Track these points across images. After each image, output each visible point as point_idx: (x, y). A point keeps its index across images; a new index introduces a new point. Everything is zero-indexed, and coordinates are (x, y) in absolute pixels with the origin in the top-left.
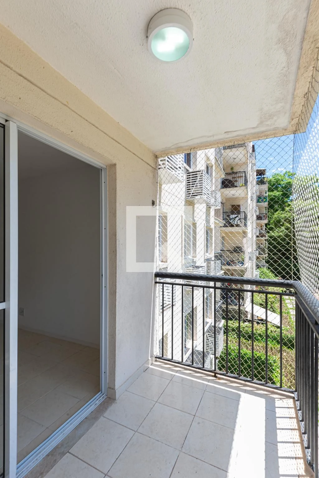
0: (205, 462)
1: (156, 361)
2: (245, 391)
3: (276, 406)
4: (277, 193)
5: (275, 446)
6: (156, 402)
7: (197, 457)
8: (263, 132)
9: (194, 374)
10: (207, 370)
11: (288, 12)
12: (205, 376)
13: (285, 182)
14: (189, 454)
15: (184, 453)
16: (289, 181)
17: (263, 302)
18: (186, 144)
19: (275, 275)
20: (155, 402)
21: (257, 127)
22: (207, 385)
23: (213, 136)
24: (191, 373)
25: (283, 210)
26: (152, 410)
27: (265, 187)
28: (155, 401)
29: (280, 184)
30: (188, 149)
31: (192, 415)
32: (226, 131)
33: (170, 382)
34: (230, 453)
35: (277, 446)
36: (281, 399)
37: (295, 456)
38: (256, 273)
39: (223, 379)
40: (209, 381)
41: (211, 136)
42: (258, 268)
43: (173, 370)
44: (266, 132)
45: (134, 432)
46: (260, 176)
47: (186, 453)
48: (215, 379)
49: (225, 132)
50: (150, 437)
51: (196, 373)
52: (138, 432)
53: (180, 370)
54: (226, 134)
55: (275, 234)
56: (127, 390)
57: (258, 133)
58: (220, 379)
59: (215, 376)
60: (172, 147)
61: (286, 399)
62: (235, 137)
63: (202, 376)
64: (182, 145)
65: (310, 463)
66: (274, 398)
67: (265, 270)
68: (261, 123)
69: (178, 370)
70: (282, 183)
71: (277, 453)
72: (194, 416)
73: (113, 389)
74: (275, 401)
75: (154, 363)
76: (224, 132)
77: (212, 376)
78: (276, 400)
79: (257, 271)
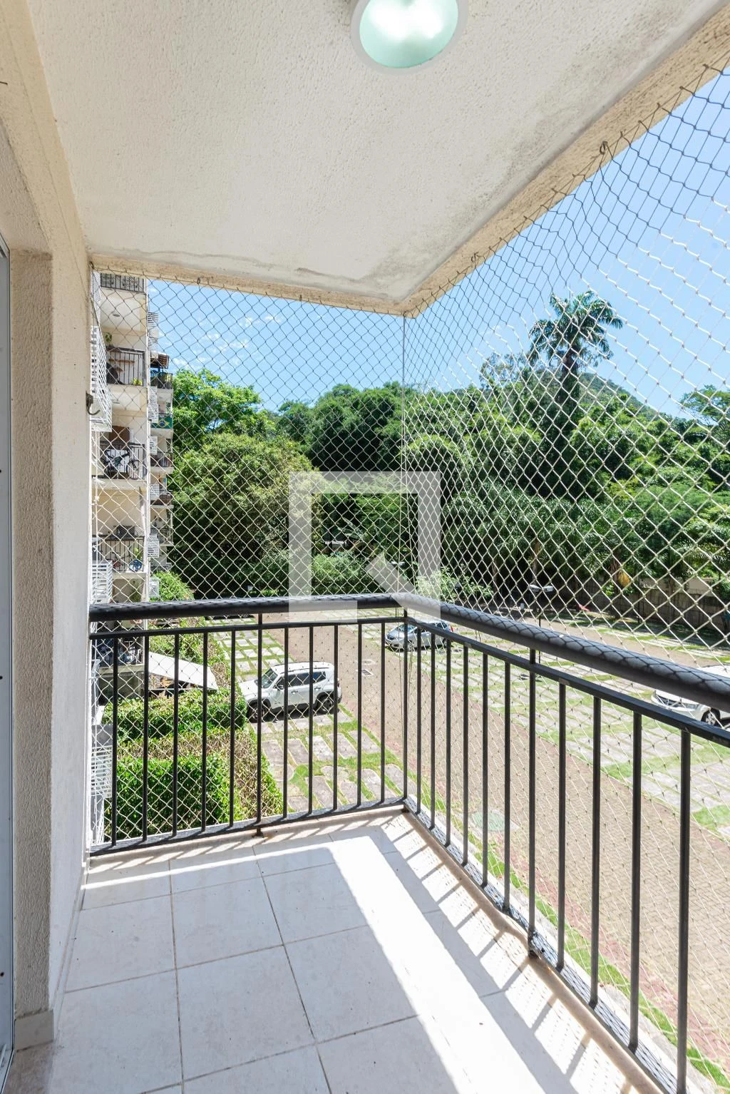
0: (371, 1028)
1: (92, 864)
2: (331, 837)
3: (392, 839)
4: (188, 413)
5: (439, 913)
6: (176, 969)
7: (353, 1031)
8: (361, 295)
9: (211, 852)
10: (242, 827)
11: (568, 109)
12: (239, 844)
13: (203, 391)
14: (335, 1036)
15: (325, 1041)
16: (208, 391)
17: (170, 644)
18: (193, 261)
19: (190, 584)
20: (174, 972)
21: (358, 282)
22: (257, 862)
23: (271, 266)
24: (204, 853)
25: (197, 448)
26: (180, 995)
27: (168, 395)
28: (172, 970)
29: (192, 395)
30: (194, 276)
31: (277, 946)
32: (302, 267)
33: (171, 899)
34: (395, 976)
35: (440, 910)
36: (387, 822)
37: (470, 912)
38: (153, 584)
39: (276, 833)
40: (253, 850)
41: (264, 266)
42: (155, 572)
43: (158, 867)
44: (367, 296)
45: (180, 1087)
46: (157, 369)
47: (328, 1041)
48: (262, 839)
49: (300, 269)
50: (228, 1068)
51: (214, 847)
52: (190, 1080)
53: (174, 858)
54: (299, 273)
55: (182, 497)
56: (67, 989)
57: (353, 294)
58: (271, 835)
59: (259, 834)
60: (153, 256)
61: (395, 820)
62: (311, 286)
63: (232, 848)
64: (183, 259)
65: (504, 907)
66: (379, 827)
67: (168, 575)
68: (373, 275)
69: (169, 860)
70: (196, 392)
71: (449, 923)
72: (283, 945)
73: (39, 1011)
74: (382, 831)
75: (91, 872)
76: (297, 267)
77: (253, 836)
78: (383, 827)
79: (155, 580)
